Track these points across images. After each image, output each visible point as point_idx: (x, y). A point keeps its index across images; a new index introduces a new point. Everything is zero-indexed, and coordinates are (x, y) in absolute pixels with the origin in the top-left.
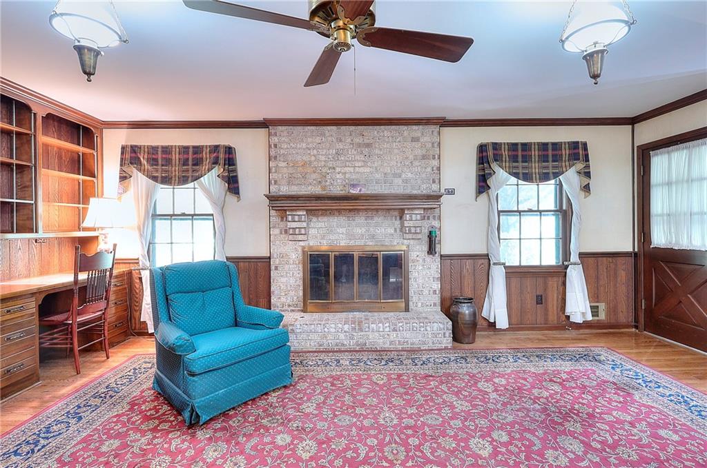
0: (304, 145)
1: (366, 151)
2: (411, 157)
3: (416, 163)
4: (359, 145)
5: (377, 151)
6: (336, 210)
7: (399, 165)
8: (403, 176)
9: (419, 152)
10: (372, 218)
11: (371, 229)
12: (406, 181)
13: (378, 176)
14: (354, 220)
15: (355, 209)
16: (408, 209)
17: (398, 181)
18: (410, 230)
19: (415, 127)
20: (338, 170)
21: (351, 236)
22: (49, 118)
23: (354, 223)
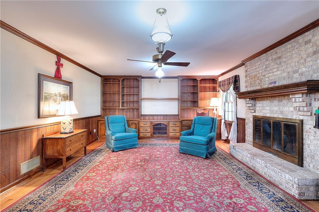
0: (254, 68)
1: (278, 61)
2: (305, 56)
3: (309, 59)
4: (275, 59)
5: (284, 60)
6: (266, 97)
7: (297, 64)
8: (300, 71)
9: (311, 50)
10: (281, 101)
11: (281, 108)
12: (302, 74)
13: (284, 75)
14: (273, 103)
15: (274, 96)
16: (292, 94)
17: (296, 75)
18: (299, 109)
19: (307, 33)
20: (266, 76)
21: (272, 111)
22: (202, 80)
23: (273, 104)
